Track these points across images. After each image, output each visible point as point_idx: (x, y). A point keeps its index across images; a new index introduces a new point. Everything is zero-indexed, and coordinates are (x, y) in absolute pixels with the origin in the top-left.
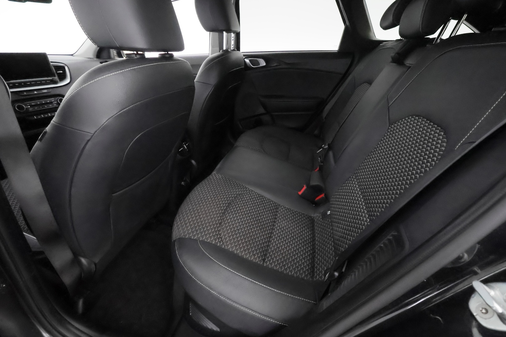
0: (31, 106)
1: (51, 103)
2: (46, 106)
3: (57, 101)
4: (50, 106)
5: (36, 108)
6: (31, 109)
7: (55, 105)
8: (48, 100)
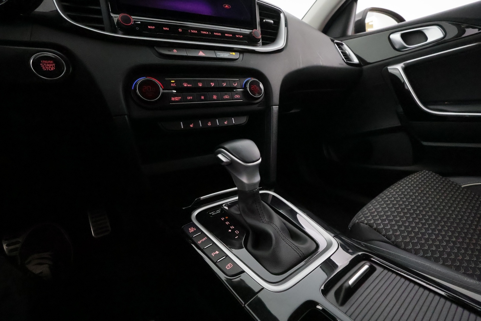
0: (181, 90)
1: (230, 89)
2: (215, 97)
3: (245, 87)
4: (226, 97)
5: (189, 98)
6: (177, 99)
7: (237, 96)
8: (224, 81)
